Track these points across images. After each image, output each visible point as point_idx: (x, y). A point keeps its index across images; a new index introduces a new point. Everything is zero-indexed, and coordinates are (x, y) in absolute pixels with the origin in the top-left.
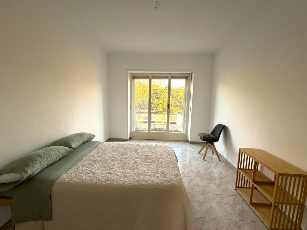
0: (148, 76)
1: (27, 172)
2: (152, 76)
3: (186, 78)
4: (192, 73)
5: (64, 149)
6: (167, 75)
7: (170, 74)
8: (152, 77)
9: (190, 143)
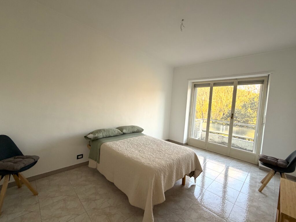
0: (210, 84)
1: (95, 135)
2: (214, 83)
3: (261, 82)
4: (269, 75)
5: (118, 131)
6: (232, 81)
7: (236, 79)
8: (214, 85)
9: (260, 169)
